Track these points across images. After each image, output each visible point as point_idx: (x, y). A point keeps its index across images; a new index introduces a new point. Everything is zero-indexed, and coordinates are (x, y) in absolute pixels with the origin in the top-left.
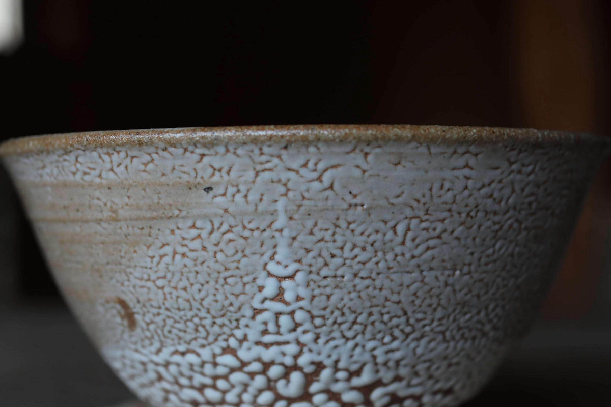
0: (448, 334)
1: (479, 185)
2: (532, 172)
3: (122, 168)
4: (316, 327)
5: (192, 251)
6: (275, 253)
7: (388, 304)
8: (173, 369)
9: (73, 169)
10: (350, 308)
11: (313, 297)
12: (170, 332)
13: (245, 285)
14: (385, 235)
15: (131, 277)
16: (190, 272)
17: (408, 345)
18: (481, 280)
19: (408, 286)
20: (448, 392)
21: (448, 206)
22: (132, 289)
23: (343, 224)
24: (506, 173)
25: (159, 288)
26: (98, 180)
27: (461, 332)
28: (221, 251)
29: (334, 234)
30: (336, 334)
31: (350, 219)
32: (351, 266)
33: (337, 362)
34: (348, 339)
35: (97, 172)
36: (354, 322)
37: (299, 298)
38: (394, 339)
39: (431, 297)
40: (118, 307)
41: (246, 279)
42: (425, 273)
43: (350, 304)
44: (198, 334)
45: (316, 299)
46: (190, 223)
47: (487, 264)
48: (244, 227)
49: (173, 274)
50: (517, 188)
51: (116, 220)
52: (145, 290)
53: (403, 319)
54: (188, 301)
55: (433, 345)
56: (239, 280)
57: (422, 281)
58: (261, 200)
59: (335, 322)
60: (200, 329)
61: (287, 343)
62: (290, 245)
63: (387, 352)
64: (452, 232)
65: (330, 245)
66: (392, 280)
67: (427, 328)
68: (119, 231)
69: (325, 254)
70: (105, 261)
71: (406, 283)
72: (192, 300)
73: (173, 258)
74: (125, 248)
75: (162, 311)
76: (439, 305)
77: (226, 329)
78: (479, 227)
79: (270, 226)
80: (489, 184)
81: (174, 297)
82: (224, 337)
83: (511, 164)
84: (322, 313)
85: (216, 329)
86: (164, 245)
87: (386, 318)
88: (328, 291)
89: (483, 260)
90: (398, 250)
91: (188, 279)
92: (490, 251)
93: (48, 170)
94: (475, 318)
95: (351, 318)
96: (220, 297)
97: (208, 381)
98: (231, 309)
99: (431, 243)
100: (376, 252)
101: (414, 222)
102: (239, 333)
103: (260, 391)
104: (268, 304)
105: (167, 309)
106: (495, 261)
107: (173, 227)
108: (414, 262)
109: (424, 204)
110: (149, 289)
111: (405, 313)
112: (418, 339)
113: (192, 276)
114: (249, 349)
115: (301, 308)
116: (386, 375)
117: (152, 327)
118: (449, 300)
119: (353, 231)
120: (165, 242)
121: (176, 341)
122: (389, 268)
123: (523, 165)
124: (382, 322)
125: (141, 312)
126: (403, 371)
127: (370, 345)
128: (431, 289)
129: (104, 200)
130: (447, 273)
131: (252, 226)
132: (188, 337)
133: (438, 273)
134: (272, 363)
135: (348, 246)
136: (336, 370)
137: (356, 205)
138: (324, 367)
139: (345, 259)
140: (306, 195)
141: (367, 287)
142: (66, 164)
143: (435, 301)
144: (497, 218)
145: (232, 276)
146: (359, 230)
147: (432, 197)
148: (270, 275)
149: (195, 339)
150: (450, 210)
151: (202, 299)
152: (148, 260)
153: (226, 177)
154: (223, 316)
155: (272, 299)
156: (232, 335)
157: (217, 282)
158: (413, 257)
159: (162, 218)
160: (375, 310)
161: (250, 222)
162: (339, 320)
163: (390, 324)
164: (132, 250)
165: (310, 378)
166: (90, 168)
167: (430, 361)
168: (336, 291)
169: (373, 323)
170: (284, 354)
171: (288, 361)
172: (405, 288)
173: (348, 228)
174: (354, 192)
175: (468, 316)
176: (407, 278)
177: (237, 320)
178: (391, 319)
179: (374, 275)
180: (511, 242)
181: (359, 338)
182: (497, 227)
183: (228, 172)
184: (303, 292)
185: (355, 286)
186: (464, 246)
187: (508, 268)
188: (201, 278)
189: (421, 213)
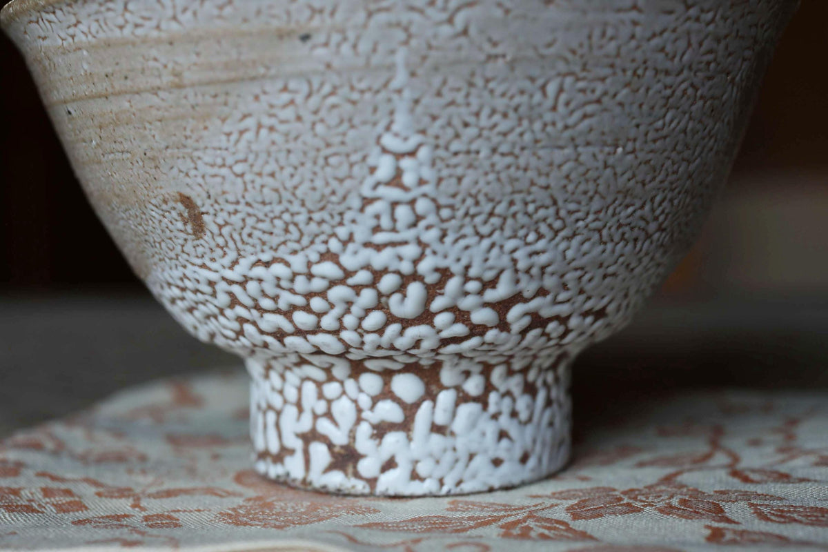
0: (605, 232)
1: (648, 34)
2: (712, 21)
3: (189, 15)
4: (443, 221)
5: (282, 122)
6: (391, 122)
7: (534, 189)
8: (252, 287)
9: (120, 21)
10: (486, 195)
11: (440, 180)
12: (250, 235)
13: (352, 165)
14: (531, 96)
15: (199, 163)
16: (280, 151)
17: (557, 245)
18: (647, 162)
19: (560, 166)
20: (600, 314)
21: (609, 61)
22: (200, 180)
23: (479, 82)
24: (682, 20)
25: (237, 175)
26: (155, 34)
27: (621, 231)
28: (322, 121)
29: (467, 95)
30: (468, 230)
31: (489, 74)
32: (488, 139)
33: (467, 268)
34: (482, 237)
35: (154, 23)
36: (491, 214)
37: (421, 182)
38: (540, 236)
39: (587, 181)
40: (180, 206)
41: (354, 158)
42: (580, 149)
43: (486, 189)
44: (288, 236)
45: (444, 184)
46: (280, 85)
47: (655, 141)
48: (352, 88)
49: (257, 155)
50: (694, 41)
51: (180, 87)
52: (218, 180)
53: (552, 211)
54: (276, 190)
55: (586, 246)
56: (343, 158)
57: (576, 160)
58: (374, 50)
59: (466, 214)
60: (292, 228)
61: (405, 243)
62: (412, 111)
63: (531, 255)
64: (615, 95)
65: (463, 110)
66: (539, 158)
67: (581, 224)
68: (184, 101)
69: (457, 122)
70: (163, 144)
71: (557, 161)
72: (281, 190)
73: (258, 133)
74: (191, 123)
75: (239, 207)
76: (596, 192)
77: (325, 227)
78: (648, 90)
79: (386, 85)
80: (661, 33)
81: (258, 186)
82: (323, 237)
83: (688, 7)
84: (451, 201)
85: (313, 227)
86: (245, 117)
87: (531, 208)
88: (459, 171)
89: (651, 135)
90: (548, 117)
91: (277, 161)
92: (660, 123)
93: (82, 27)
94: (639, 213)
95: (487, 207)
96: (319, 183)
97: (299, 300)
98: (334, 199)
99: (590, 109)
100: (520, 119)
101: (569, 80)
102: (342, 232)
103: (368, 311)
104: (382, 191)
105: (248, 204)
106: (665, 137)
107: (257, 90)
108: (567, 134)
109: (582, 56)
110: (224, 178)
111: (555, 203)
112: (569, 238)
113: (282, 156)
114: (355, 253)
115: (425, 195)
116: (528, 287)
117: (225, 231)
118: (609, 186)
119: (492, 91)
120: (246, 112)
121: (259, 248)
122: (536, 141)
123: (702, 11)
124: (526, 213)
125: (212, 211)
126: (549, 282)
127: (510, 244)
128: (588, 170)
129: (163, 60)
130: (607, 149)
131: (363, 85)
132: (275, 241)
133: (596, 149)
134: (385, 271)
135: (485, 113)
136: (467, 279)
137: (496, 57)
138: (452, 275)
139: (482, 129)
140: (434, 43)
141: (508, 167)
142: (110, 14)
143: (591, 187)
144: (669, 80)
145: (335, 154)
146: (500, 89)
147: (591, 47)
148: (385, 151)
149: (284, 243)
150: (612, 66)
151: (295, 188)
152: (224, 138)
153: (328, 21)
154: (322, 209)
155: (388, 184)
156: (334, 235)
157: (315, 163)
158: (566, 127)
159: (242, 80)
160: (518, 198)
161: (360, 80)
162: (473, 211)
163: (536, 217)
164: (201, 126)
165: (432, 291)
166: (144, 18)
167: (582, 268)
168: (470, 172)
169: (514, 215)
170: (400, 258)
171: (406, 267)
172: (555, 168)
173: (485, 87)
174: (496, 37)
175: (630, 210)
176: (558, 156)
177: (341, 214)
178: (537, 210)
179: (517, 151)
180: (684, 113)
181: (496, 235)
182: (668, 92)
183: (332, 13)
184: (427, 173)
185: (493, 165)
186: (629, 115)
187: (678, 148)
188: (294, 159)
189: (577, 69)
